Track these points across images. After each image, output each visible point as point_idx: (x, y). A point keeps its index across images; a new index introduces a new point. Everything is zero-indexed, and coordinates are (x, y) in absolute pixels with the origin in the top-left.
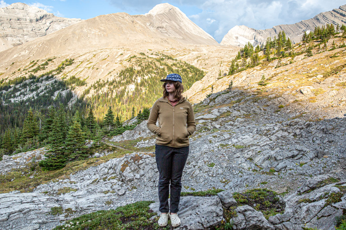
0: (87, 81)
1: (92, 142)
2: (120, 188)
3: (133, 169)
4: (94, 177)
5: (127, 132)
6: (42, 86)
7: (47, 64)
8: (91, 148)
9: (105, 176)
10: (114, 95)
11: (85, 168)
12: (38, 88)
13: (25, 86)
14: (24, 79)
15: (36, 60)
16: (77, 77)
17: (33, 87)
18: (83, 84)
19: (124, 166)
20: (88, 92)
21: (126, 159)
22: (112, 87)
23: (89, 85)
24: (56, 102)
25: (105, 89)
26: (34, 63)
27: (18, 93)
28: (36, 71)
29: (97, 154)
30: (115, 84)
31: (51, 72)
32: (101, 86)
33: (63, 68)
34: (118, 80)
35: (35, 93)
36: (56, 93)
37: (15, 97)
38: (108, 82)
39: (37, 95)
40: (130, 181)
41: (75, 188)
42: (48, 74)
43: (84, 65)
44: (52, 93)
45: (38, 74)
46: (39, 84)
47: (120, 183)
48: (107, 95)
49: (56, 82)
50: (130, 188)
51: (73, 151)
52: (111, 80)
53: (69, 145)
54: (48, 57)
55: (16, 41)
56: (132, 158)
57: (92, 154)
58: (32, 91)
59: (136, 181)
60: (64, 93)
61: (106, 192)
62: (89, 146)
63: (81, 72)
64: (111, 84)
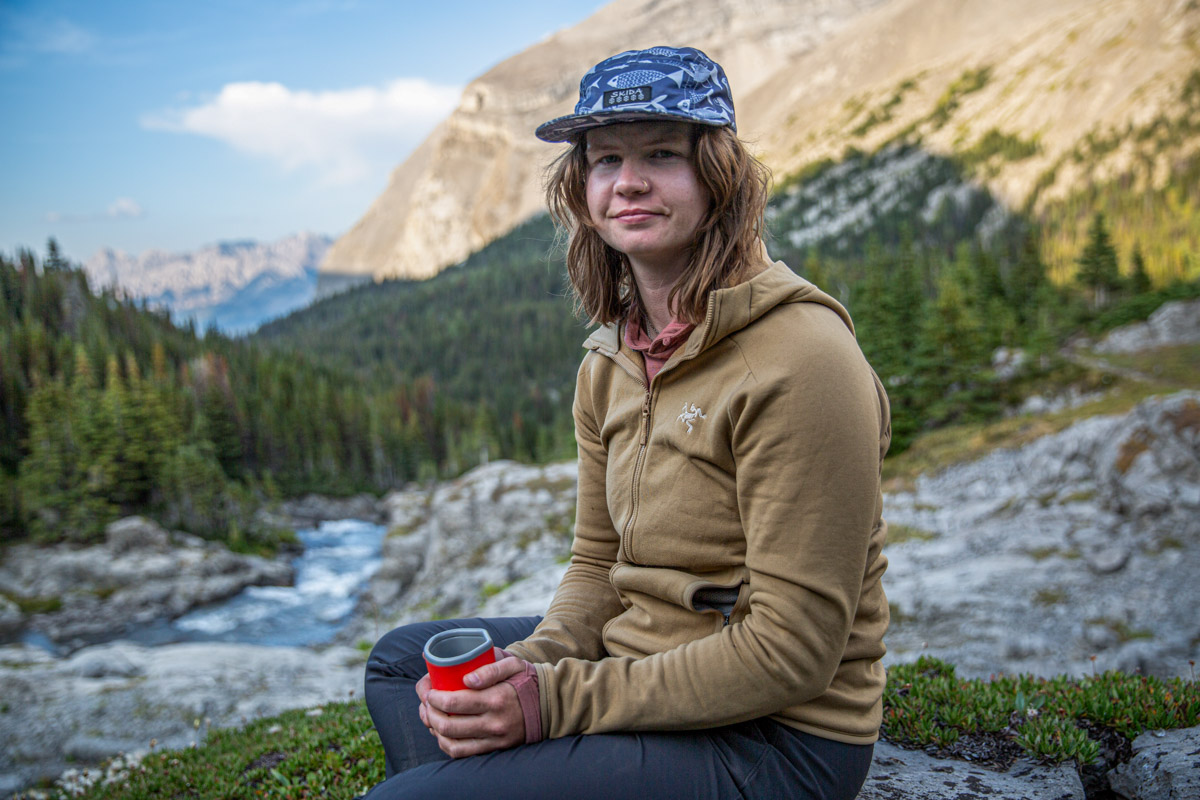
0: (1045, 140)
1: (1020, 357)
2: (1104, 540)
3: (1168, 461)
4: (1005, 492)
5: (1172, 310)
6: (886, 180)
7: (897, 100)
8: (1016, 380)
9: (1047, 490)
10: (1161, 176)
11: (976, 455)
12: (871, 189)
13: (831, 188)
14: (827, 164)
15: (859, 93)
16: (1006, 129)
17: (858, 186)
18: (1026, 151)
19: (1131, 451)
20: (1049, 179)
21: (1139, 423)
22: (1149, 147)
23: (1054, 154)
24: (936, 229)
25: (1121, 160)
26: (855, 107)
27: (811, 214)
28: (861, 131)
29: (1035, 403)
30: (1163, 132)
31: (913, 128)
32: (1101, 148)
33: (955, 105)
34: (1175, 113)
35: (863, 207)
36: (936, 199)
37: (804, 225)
38: (1130, 128)
39: (873, 211)
40: (1157, 512)
41: (928, 528)
42: (903, 135)
43: (1034, 78)
44: (919, 198)
45: (871, 142)
46: (877, 175)
47: (1109, 519)
48: (1127, 180)
49: (931, 159)
50: (1152, 544)
51: (940, 391)
52: (1144, 117)
53: (923, 370)
54: (899, 76)
55: (794, 41)
56: (1168, 416)
57: (1016, 402)
58: (854, 200)
59: (1180, 514)
60: (962, 195)
61: (1041, 554)
62: (1004, 373)
63: (1022, 107)
64: (1147, 134)
